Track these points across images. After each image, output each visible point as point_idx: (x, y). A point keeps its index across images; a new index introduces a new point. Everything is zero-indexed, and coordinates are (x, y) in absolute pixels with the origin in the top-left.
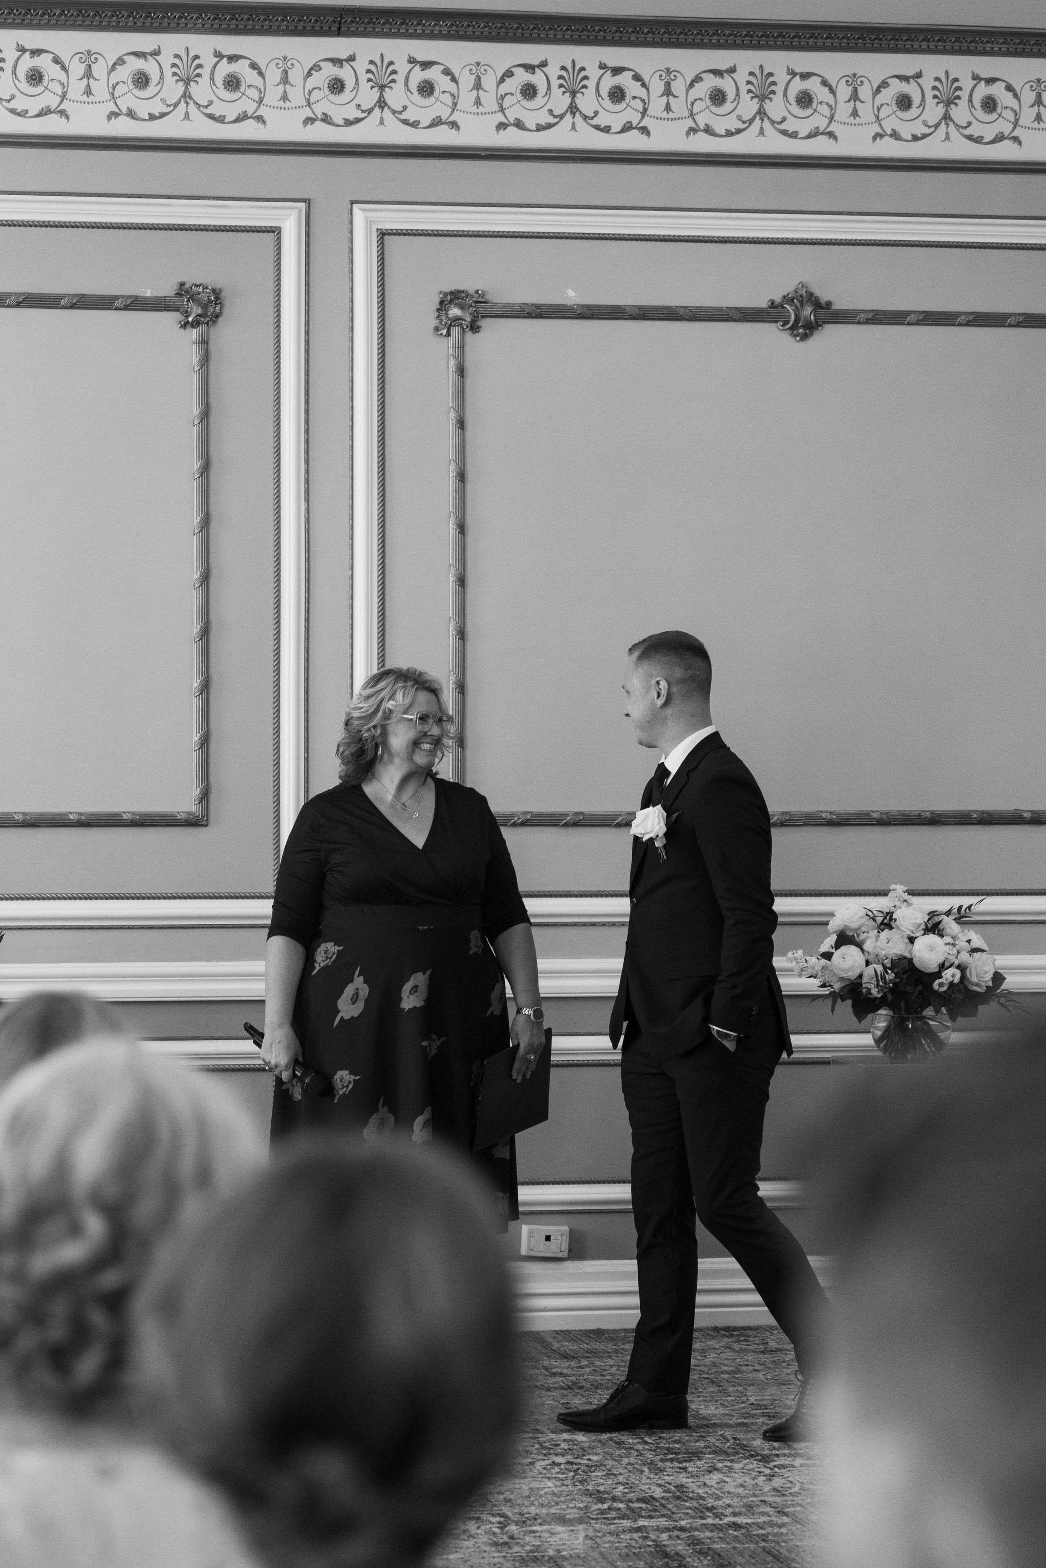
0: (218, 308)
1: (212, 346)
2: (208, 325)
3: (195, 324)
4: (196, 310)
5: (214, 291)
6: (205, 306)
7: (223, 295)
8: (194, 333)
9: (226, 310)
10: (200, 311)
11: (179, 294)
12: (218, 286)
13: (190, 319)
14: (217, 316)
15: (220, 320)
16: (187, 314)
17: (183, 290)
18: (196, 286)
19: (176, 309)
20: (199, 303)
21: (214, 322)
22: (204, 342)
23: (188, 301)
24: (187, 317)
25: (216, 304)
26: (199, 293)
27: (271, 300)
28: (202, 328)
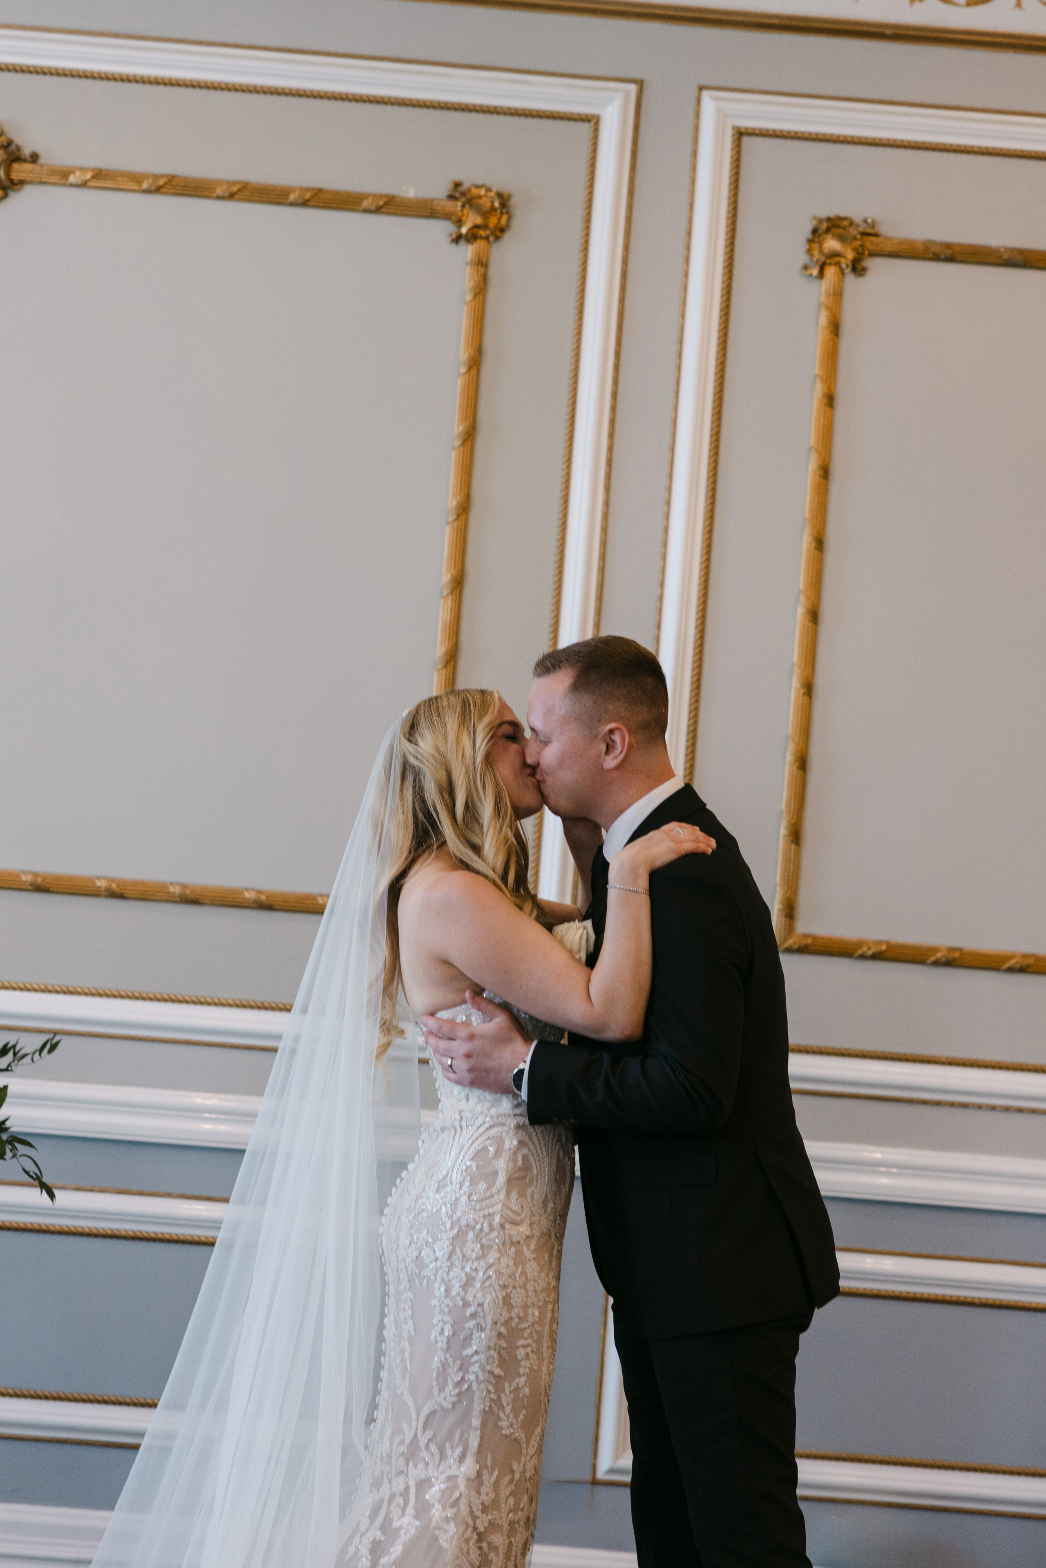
0: (504, 219)
1: (493, 272)
2: (488, 241)
3: (472, 237)
4: (472, 219)
5: (500, 195)
6: (486, 214)
7: (513, 202)
8: (468, 251)
9: (515, 223)
10: (479, 220)
11: (451, 197)
12: (505, 188)
13: (464, 230)
14: (502, 230)
15: (507, 237)
16: (459, 223)
17: (457, 191)
18: (477, 187)
19: (446, 216)
20: (479, 210)
21: (497, 238)
22: (482, 264)
23: (463, 206)
24: (460, 227)
25: (502, 213)
26: (480, 197)
27: (580, 213)
28: (480, 244)
